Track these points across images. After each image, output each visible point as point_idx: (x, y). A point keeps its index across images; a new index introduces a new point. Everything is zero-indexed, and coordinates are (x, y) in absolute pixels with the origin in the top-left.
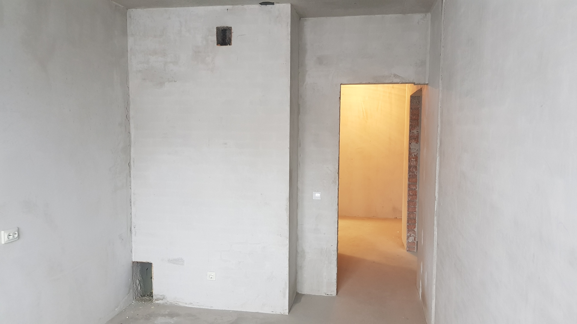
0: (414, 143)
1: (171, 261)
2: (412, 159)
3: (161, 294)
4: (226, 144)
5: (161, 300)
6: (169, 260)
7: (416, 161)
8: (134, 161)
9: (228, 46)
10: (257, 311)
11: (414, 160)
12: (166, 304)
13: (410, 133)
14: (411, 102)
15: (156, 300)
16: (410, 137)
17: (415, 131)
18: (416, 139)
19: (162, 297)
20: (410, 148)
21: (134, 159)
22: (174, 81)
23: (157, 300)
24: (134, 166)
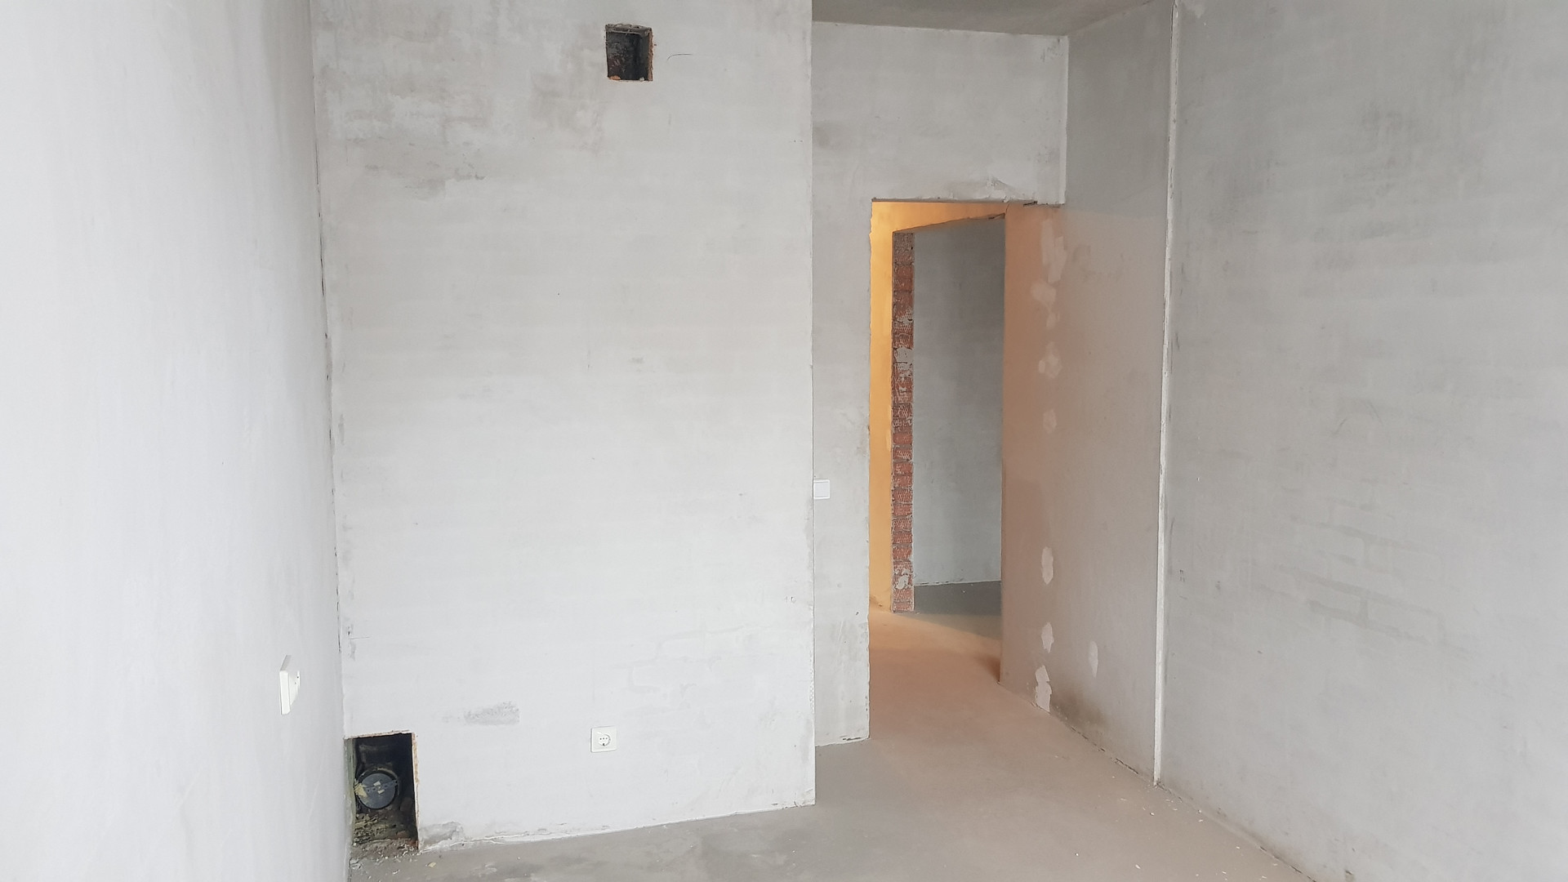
0: (902, 349)
1: (477, 715)
2: (900, 388)
3: (446, 823)
4: (639, 361)
5: (445, 839)
6: (469, 715)
7: (909, 391)
8: (341, 426)
9: (641, 84)
10: (733, 813)
11: (904, 389)
12: (463, 848)
13: (894, 324)
14: (894, 246)
15: (427, 842)
16: (894, 334)
17: (905, 320)
18: (907, 337)
19: (447, 831)
20: (895, 362)
21: (341, 417)
22: (477, 177)
23: (432, 841)
24: (342, 441)
